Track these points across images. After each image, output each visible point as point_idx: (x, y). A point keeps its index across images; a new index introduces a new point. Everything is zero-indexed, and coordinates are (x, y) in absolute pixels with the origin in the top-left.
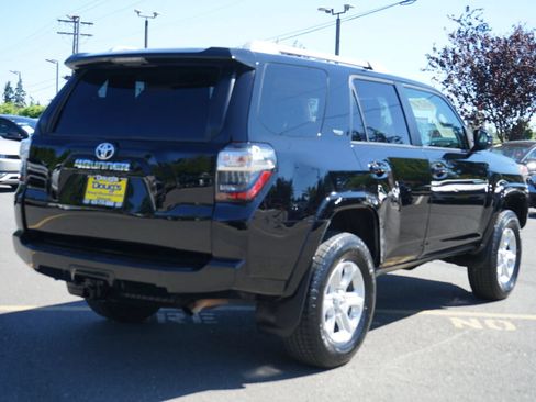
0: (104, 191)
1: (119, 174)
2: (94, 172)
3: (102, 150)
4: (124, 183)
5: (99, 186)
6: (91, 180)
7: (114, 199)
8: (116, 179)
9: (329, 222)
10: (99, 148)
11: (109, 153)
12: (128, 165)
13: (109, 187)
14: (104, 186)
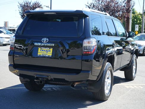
0: (44, 52)
1: (50, 47)
2: (41, 46)
3: (44, 40)
4: (51, 50)
5: (42, 50)
6: (39, 49)
7: (48, 54)
8: (49, 48)
9: (107, 59)
10: (43, 39)
11: (46, 41)
12: (54, 44)
13: (46, 51)
14: (44, 51)
